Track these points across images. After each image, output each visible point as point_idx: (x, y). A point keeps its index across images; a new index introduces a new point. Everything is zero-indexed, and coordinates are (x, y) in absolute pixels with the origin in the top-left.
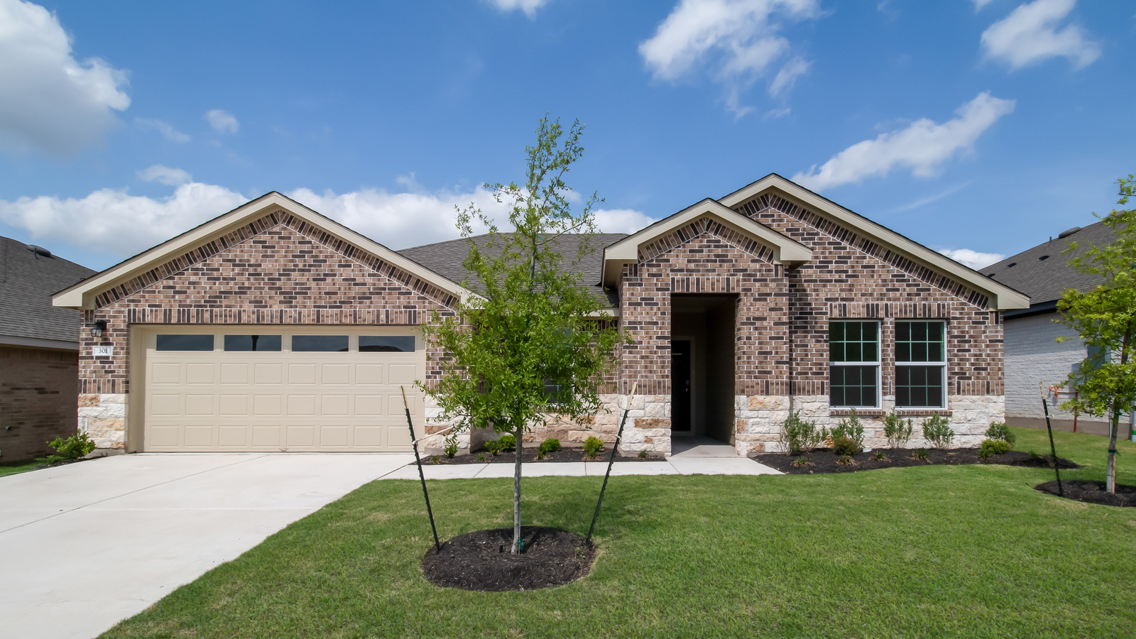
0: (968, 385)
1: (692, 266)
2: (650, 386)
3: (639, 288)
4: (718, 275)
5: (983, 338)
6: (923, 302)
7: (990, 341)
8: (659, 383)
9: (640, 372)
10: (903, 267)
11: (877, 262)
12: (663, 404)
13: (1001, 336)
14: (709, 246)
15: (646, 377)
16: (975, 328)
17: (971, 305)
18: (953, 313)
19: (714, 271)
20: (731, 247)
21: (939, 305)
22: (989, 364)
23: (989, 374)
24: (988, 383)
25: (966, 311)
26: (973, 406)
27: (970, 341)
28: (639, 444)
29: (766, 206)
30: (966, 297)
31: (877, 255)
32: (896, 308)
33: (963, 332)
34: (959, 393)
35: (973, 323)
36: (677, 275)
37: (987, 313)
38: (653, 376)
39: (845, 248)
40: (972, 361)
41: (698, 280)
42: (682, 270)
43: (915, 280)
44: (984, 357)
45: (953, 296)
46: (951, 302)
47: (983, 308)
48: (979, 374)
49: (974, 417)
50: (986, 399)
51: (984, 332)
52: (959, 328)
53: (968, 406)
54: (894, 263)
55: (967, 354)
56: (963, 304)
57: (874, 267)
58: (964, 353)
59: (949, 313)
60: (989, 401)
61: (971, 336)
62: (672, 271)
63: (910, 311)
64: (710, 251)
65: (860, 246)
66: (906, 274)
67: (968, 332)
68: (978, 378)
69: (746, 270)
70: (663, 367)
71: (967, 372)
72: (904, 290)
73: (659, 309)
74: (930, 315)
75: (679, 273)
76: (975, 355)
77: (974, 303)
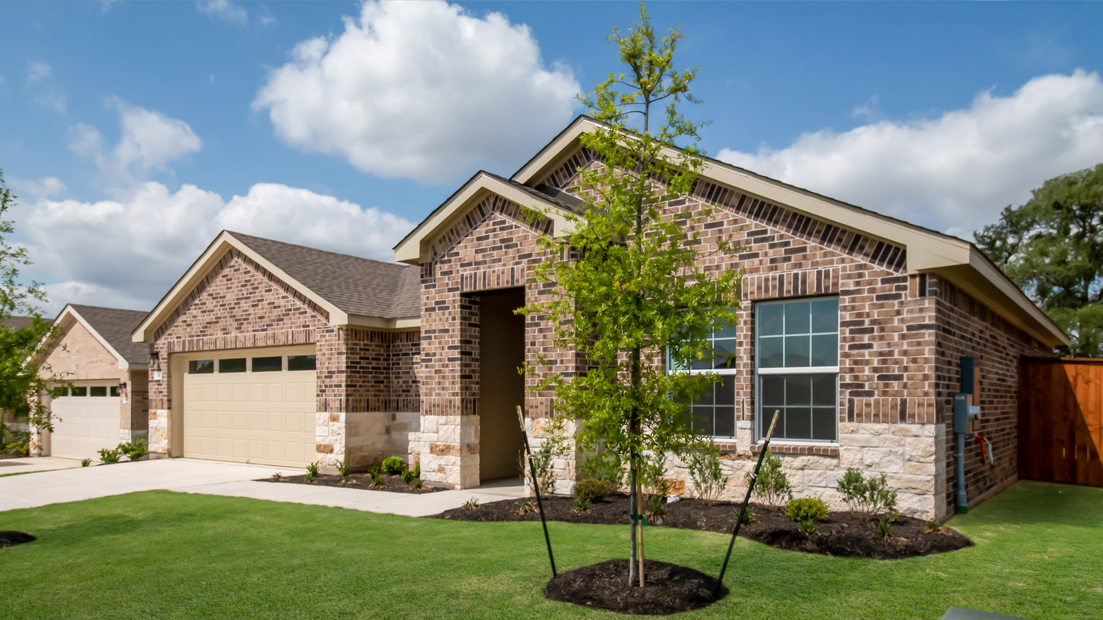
0: (868, 405)
1: (479, 257)
2: (442, 405)
3: (433, 290)
4: (504, 265)
5: (896, 323)
6: (795, 271)
7: (909, 328)
8: (450, 402)
9: (434, 389)
10: (764, 217)
11: (727, 216)
12: (453, 427)
13: (930, 317)
14: (494, 230)
15: (440, 394)
16: (882, 306)
17: (877, 267)
18: (843, 285)
19: (499, 260)
20: (516, 227)
21: (819, 273)
22: (906, 369)
23: (905, 386)
24: (904, 402)
25: (867, 278)
26: (875, 441)
27: (872, 330)
28: (433, 473)
29: (588, 159)
30: (866, 255)
31: (726, 205)
32: (753, 284)
33: (860, 315)
34: (851, 418)
35: (879, 298)
36: (465, 270)
37: (904, 279)
38: (445, 394)
39: (683, 202)
40: (876, 365)
41: (485, 273)
42: (470, 264)
43: (782, 237)
44: (896, 356)
45: (845, 256)
46: (840, 266)
47: (896, 270)
48: (886, 386)
49: (877, 460)
50: (900, 430)
51: (898, 313)
52: (853, 308)
53: (868, 441)
54: (751, 213)
55: (866, 352)
56: (861, 267)
57: (721, 224)
58: (862, 351)
59: (836, 284)
60: (906, 434)
61: (873, 322)
62: (462, 265)
63: (774, 287)
64: (495, 236)
65: (703, 196)
66: (770, 228)
67: (868, 315)
68: (885, 393)
69: (530, 255)
70: (453, 383)
71: (867, 384)
72: (766, 254)
73: (450, 313)
74: (804, 290)
75: (468, 268)
76: (881, 354)
77: (882, 261)
